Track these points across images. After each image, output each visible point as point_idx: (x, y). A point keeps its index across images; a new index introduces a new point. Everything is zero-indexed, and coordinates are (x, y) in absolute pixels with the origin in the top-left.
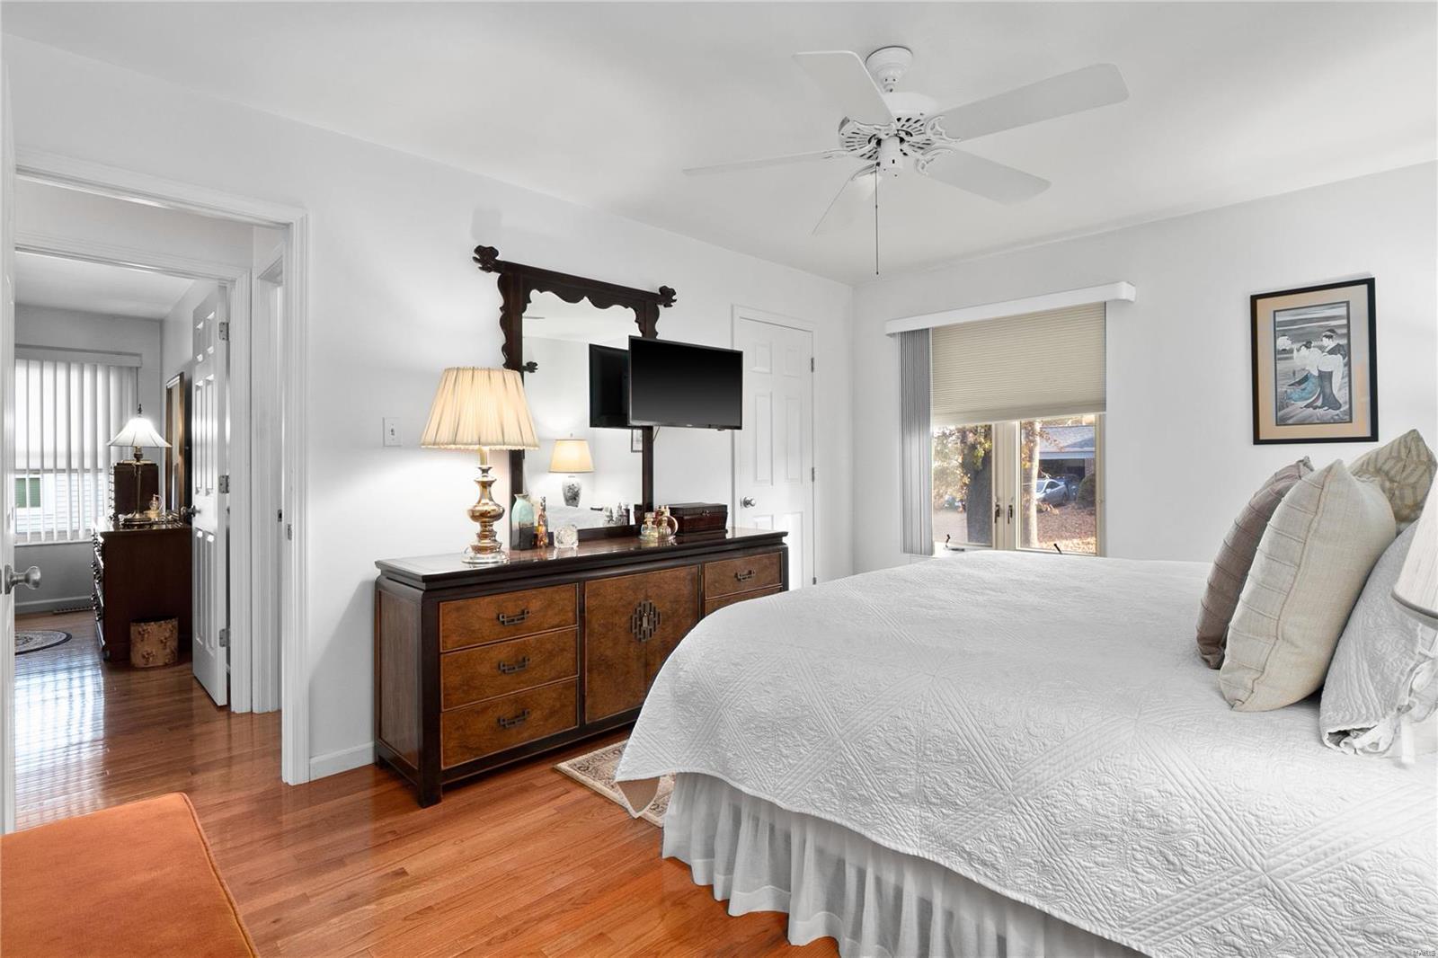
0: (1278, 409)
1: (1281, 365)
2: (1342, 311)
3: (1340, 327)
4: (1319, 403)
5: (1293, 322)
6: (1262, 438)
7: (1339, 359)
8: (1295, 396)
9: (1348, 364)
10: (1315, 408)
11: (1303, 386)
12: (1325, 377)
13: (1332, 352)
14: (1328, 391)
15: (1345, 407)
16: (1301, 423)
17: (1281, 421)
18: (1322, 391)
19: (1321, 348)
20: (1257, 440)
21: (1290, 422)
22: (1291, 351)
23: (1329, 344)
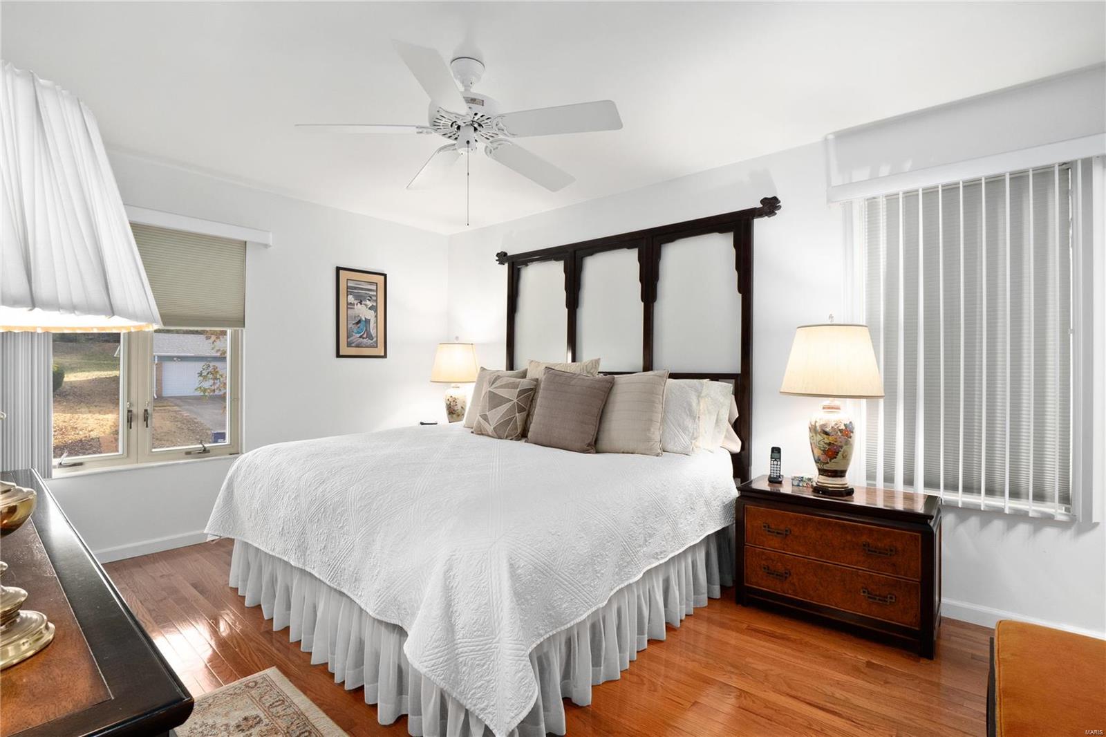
0: (348, 338)
1: (350, 311)
2: (374, 287)
3: (373, 295)
4: (365, 336)
5: (355, 288)
6: (341, 354)
7: (372, 312)
8: (355, 331)
9: (376, 316)
10: (363, 338)
11: (359, 325)
12: (367, 321)
13: (370, 308)
14: (368, 329)
15: (375, 339)
16: (358, 346)
17: (349, 345)
18: (366, 330)
19: (366, 305)
20: (338, 355)
21: (353, 345)
22: (354, 305)
23: (370, 304)
